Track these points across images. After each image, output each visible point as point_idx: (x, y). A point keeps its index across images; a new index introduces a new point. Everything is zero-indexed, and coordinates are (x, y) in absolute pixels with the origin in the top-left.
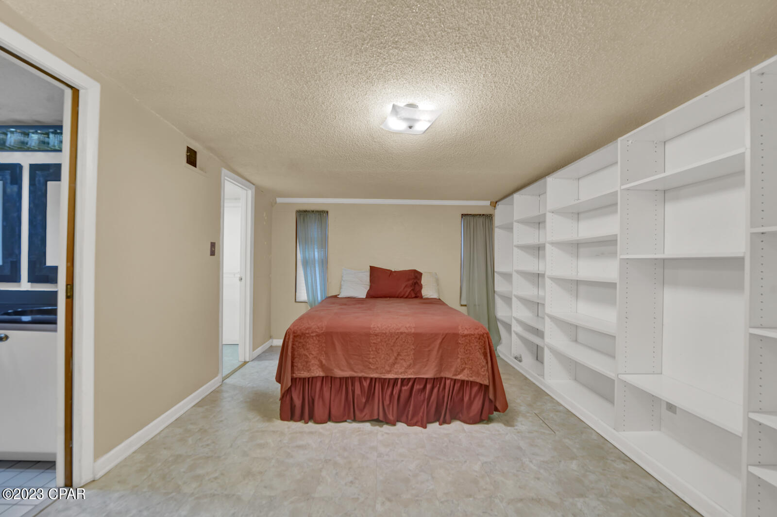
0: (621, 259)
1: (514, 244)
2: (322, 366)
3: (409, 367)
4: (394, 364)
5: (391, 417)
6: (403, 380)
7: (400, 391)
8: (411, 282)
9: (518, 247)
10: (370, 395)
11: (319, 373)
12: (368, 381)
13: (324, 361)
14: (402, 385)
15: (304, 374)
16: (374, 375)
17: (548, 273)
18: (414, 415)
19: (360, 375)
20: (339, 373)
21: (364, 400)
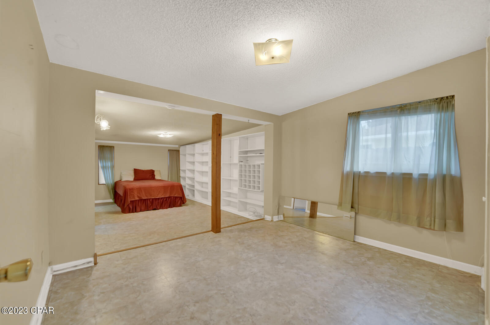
0: (209, 167)
1: (187, 161)
2: (138, 197)
3: (162, 195)
4: (158, 194)
5: (158, 208)
6: (161, 198)
7: (160, 201)
8: (151, 174)
9: (188, 162)
10: (152, 203)
11: (137, 199)
12: (152, 199)
13: (139, 195)
14: (161, 199)
15: (133, 200)
16: (153, 198)
17: (196, 170)
18: (164, 206)
19: (149, 198)
20: (144, 198)
21: (150, 204)
